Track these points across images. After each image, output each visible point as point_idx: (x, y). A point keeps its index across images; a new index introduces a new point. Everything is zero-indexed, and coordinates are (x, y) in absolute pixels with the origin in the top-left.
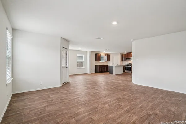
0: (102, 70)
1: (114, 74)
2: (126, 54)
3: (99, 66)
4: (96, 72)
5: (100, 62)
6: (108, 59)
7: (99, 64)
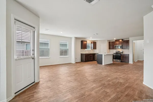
0: (88, 59)
1: (103, 64)
2: (114, 41)
3: (85, 54)
4: (82, 61)
5: (86, 49)
6: (95, 47)
7: (85, 52)
